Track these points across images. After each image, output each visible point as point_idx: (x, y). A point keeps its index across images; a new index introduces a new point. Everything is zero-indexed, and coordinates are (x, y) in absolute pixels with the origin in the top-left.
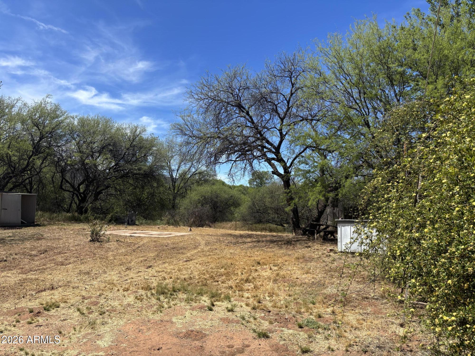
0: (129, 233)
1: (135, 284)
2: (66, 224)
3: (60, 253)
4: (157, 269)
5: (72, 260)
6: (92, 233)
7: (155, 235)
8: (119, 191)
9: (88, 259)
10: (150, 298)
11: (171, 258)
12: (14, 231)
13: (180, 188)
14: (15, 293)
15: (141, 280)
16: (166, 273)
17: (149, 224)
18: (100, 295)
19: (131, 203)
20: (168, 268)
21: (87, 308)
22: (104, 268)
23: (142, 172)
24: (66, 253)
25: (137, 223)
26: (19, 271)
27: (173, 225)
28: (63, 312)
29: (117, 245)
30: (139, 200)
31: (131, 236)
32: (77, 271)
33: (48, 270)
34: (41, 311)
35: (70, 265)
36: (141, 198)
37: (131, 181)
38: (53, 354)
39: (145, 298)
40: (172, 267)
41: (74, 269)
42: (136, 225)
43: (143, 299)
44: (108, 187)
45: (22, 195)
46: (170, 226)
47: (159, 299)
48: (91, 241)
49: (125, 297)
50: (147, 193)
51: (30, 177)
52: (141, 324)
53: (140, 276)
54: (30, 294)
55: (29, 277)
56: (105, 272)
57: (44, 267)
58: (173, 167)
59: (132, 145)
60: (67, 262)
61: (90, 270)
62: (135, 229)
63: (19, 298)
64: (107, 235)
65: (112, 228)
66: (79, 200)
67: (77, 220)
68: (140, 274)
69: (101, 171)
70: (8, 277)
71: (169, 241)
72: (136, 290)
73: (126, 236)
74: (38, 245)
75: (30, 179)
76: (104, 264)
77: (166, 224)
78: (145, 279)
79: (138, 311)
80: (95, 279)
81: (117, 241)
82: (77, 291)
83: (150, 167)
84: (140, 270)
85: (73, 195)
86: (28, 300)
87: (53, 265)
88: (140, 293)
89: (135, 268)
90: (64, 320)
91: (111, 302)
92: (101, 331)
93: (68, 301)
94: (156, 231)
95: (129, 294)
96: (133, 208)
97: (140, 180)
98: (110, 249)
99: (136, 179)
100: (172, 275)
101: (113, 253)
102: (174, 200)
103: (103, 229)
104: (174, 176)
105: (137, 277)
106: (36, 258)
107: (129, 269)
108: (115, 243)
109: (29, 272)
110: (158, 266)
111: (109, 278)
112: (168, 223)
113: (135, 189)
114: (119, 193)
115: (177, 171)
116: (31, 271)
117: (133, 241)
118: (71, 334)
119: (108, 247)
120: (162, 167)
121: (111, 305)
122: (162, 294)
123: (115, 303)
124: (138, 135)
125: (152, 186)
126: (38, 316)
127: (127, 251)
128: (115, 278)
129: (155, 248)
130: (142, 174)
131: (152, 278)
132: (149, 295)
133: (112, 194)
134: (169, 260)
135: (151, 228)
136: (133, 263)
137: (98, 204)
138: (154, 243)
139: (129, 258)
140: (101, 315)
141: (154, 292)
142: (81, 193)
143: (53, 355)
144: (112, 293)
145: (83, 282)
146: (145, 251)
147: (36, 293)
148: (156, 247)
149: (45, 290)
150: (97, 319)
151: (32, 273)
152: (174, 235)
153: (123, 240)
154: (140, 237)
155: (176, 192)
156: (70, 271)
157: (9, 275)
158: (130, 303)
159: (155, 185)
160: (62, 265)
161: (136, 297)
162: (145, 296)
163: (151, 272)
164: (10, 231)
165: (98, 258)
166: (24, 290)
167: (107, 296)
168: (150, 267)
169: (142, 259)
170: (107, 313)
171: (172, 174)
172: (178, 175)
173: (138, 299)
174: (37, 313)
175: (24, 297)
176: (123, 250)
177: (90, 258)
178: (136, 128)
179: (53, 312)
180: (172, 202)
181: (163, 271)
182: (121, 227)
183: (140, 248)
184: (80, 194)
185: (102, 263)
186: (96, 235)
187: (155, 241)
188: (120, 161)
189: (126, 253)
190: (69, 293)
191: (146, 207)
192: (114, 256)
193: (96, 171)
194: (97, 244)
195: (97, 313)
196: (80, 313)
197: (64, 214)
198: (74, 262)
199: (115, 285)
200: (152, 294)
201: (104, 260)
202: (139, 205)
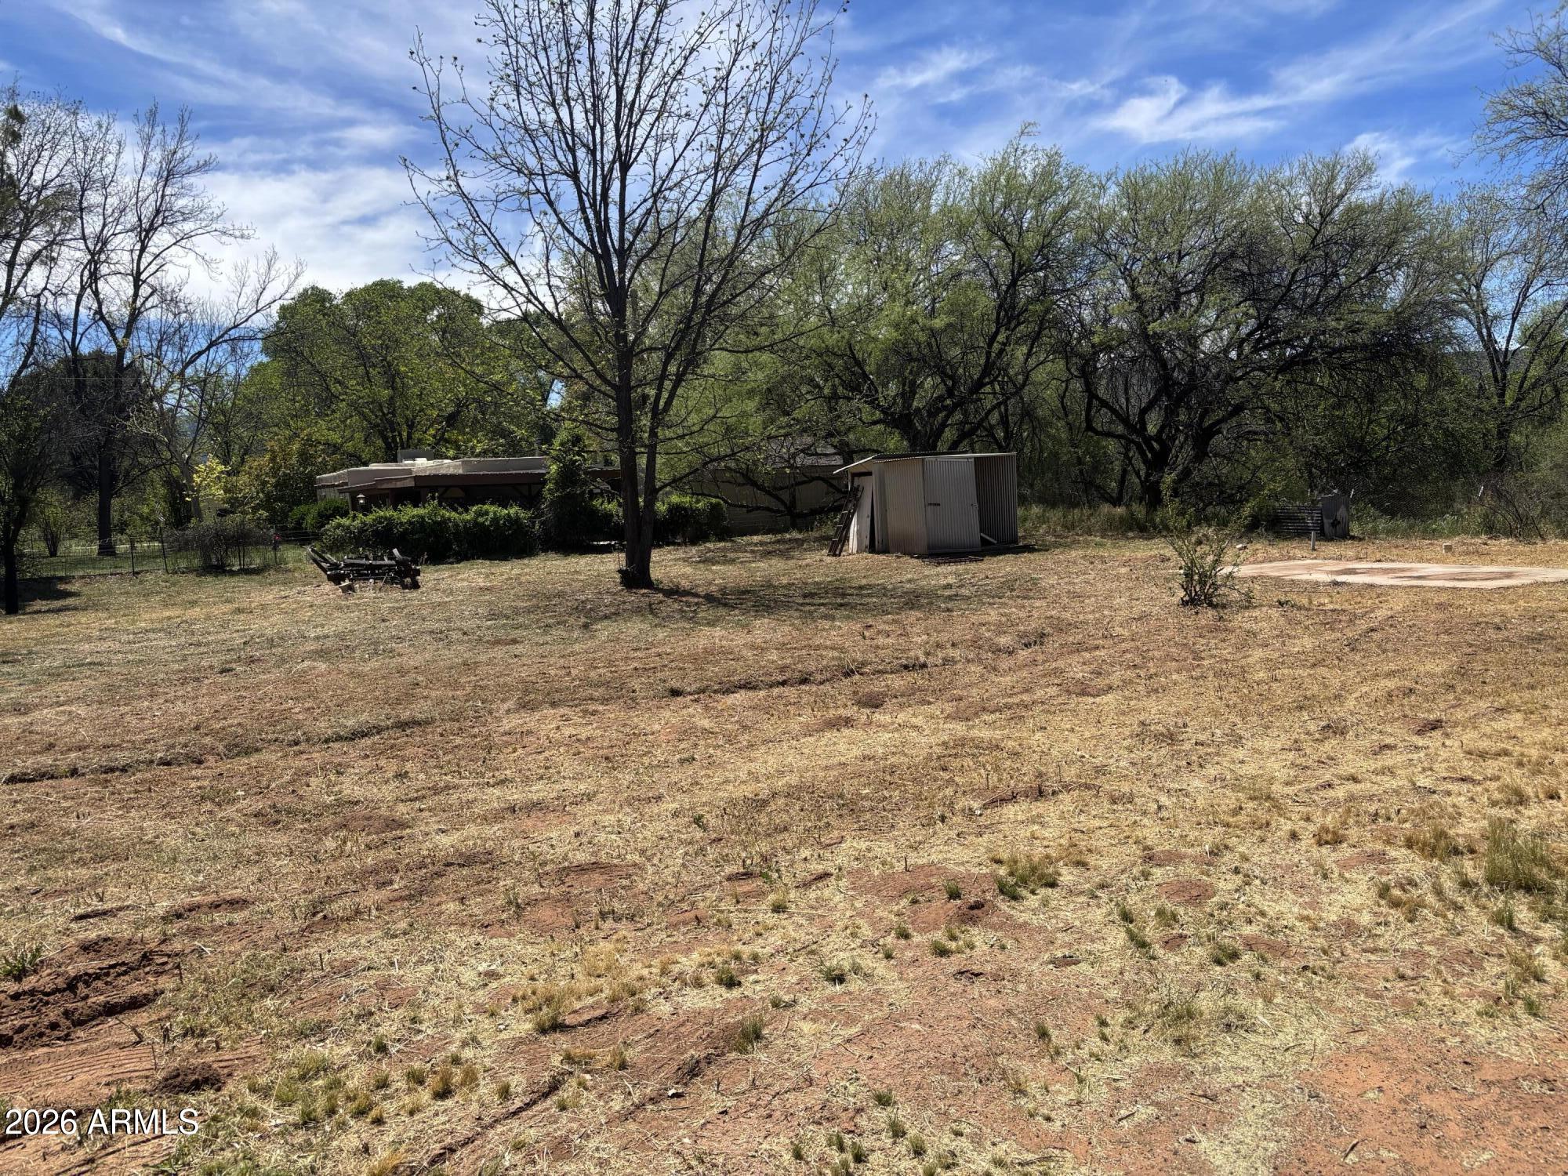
0: (1328, 572)
1: (1372, 809)
2: (1109, 543)
3: (1079, 648)
4: (1470, 737)
5: (1115, 679)
6: (1189, 576)
7: (1437, 577)
8: (1281, 420)
9: (1175, 676)
10: (1458, 908)
11: (1532, 687)
12: (961, 567)
13: (1527, 384)
14: (918, 797)
15: (1397, 792)
16: (1520, 764)
17: (1406, 535)
18: (1215, 852)
19: (1327, 459)
20: (1528, 736)
21: (1161, 913)
22: (1233, 718)
23: (1363, 337)
24: (1097, 648)
25: (1355, 529)
26: (949, 708)
27: (1509, 533)
28: (1068, 914)
29: (1282, 621)
30: (1360, 446)
31: (1336, 584)
32: (1133, 720)
33: (1039, 708)
34: (988, 896)
35: (1109, 698)
36: (1363, 439)
37: (1322, 379)
38: (999, 1163)
39: (1431, 899)
40: (1546, 733)
41: (1124, 713)
42: (1353, 538)
43: (1421, 905)
44: (1238, 409)
45: (976, 459)
46: (1496, 538)
47: (1505, 920)
48: (1184, 603)
49: (1325, 877)
50: (1390, 418)
51: (999, 405)
52: (1426, 1077)
53: (1390, 771)
54: (963, 810)
55: (975, 733)
56: (1237, 740)
57: (1026, 697)
58: (1495, 307)
59: (1319, 240)
60: (1101, 682)
61: (1180, 722)
62: (1351, 553)
63: (929, 823)
64: (1243, 580)
65: (1260, 555)
66: (1145, 461)
67: (1144, 529)
68: (1388, 759)
69: (1213, 357)
70: (916, 727)
71: (1505, 607)
72: (1379, 846)
73: (1317, 584)
74: (1022, 614)
75: (1003, 408)
76: (1234, 699)
77: (1477, 534)
78: (1416, 789)
79: (1402, 977)
80: (1195, 767)
81: (1281, 604)
82: (1126, 816)
83: (1398, 314)
84: (1389, 741)
85: (1128, 450)
86: (953, 834)
87: (1053, 691)
88: (1400, 869)
89: (1361, 730)
90: (1069, 961)
91: (1263, 895)
92: (1217, 1069)
93: (1091, 860)
94: (1438, 561)
95: (1345, 866)
96: (1336, 474)
97: (1358, 369)
98: (1255, 635)
99: (1343, 367)
100: (1554, 781)
101: (1268, 653)
102: (1503, 434)
103: (1227, 558)
104: (1501, 344)
105: (1375, 772)
106: (1005, 663)
107: (1336, 729)
108: (1275, 613)
109: (976, 714)
110: (1473, 722)
111: (1249, 769)
112: (1491, 529)
113: (1339, 405)
114: (1279, 425)
115: (1514, 320)
116: (984, 709)
117: (1346, 606)
118: (1084, 1053)
119: (1247, 626)
120: (1450, 310)
121: (1263, 914)
122: (1519, 887)
123: (1283, 907)
124: (1342, 196)
125: (1406, 389)
126: (974, 921)
127: (1322, 648)
128: (1278, 768)
129: (1445, 638)
130: (1364, 347)
131: (1453, 787)
132: (1448, 884)
133: (1255, 433)
134: (1527, 695)
135: (1414, 548)
136: (1351, 703)
137: (1207, 469)
138: (1440, 616)
139: (1334, 677)
140: (1220, 963)
141: (1472, 869)
142: (1151, 438)
143: (997, 1172)
144: (1266, 849)
145: (1150, 776)
146: (1399, 646)
147: (985, 807)
148: (1448, 632)
149: (1013, 798)
150: (1198, 988)
151: (986, 717)
152: (1527, 581)
153: (1305, 602)
154: (1372, 586)
155: (1509, 403)
156: (1109, 721)
157: (919, 721)
158: (1356, 917)
159: (1422, 381)
160: (1083, 693)
161: (1384, 892)
162: (1426, 886)
163: (1444, 754)
164: (952, 568)
165: (1211, 674)
166: (949, 791)
167: (1245, 858)
168: (1435, 725)
169: (1391, 684)
170: (1247, 957)
171: (1490, 334)
172: (1517, 333)
173: (1396, 904)
174: (972, 908)
175: (943, 819)
176: (1308, 642)
177: (1179, 671)
178: (1332, 170)
179: (1029, 909)
180: (1494, 444)
181: (1506, 753)
182: (1296, 548)
183: (1376, 636)
184: (1148, 440)
185: (1225, 694)
186: (1203, 583)
187: (1440, 606)
188: (1275, 308)
189: (1319, 657)
190: (1097, 823)
191: (1387, 471)
192: (1271, 665)
193: (1193, 357)
194: (1208, 615)
195: (1199, 950)
196: (1132, 937)
197: (1106, 508)
198: (1126, 683)
199: (1278, 808)
200: (1466, 884)
201: (1232, 681)
202: (1358, 466)
